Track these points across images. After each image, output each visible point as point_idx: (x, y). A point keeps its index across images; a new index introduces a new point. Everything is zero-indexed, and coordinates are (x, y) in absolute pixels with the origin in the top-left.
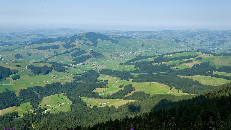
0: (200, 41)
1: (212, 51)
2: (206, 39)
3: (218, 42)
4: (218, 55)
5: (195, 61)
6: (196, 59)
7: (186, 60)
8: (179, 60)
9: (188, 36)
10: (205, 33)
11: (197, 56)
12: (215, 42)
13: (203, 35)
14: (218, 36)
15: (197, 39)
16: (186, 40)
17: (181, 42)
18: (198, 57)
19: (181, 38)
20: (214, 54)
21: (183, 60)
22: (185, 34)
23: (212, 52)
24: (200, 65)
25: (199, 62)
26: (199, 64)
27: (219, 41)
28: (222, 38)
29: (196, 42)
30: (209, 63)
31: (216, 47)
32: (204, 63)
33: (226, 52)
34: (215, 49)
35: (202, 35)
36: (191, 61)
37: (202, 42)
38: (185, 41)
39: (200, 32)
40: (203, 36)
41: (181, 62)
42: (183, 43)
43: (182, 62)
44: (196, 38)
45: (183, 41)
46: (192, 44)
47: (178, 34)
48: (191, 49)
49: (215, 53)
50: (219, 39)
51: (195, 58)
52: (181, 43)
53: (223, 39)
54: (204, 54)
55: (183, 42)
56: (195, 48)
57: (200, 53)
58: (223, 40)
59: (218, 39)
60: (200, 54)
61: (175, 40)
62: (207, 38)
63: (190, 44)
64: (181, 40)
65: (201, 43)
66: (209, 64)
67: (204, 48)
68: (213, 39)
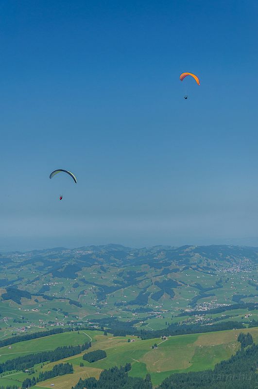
0: (98, 291)
1: (137, 322)
2: (115, 282)
3: (155, 289)
4: (157, 335)
5: (82, 365)
6: (85, 358)
7: (48, 367)
8: (23, 369)
9: (56, 274)
10: (112, 258)
11: (88, 345)
12: (145, 289)
13: (105, 265)
14: (153, 269)
15: (87, 283)
16: (46, 288)
17: (28, 295)
18: (90, 350)
19: (29, 282)
20: (144, 335)
21: (37, 367)
22: (42, 264)
23: (137, 326)
24: (99, 382)
25: (94, 370)
26: (97, 379)
27: (157, 283)
28: (166, 272)
29: (83, 293)
30: (128, 368)
31: (151, 306)
32: (112, 371)
33: (181, 320)
34: (146, 315)
35: (102, 268)
36: (68, 369)
37: (103, 292)
38: (45, 294)
39: (94, 257)
40: (105, 271)
41: (31, 377)
42: (36, 301)
43: (37, 376)
44: (83, 280)
45: (36, 291)
46: (71, 302)
47: (18, 267)
48: (69, 323)
49: (146, 328)
50: (158, 279)
51: (82, 355)
52: (31, 302)
53: (169, 276)
54: (111, 338)
55: (36, 297)
56: (82, 316)
57: (99, 335)
58: (170, 280)
59: (154, 279)
60: (96, 336)
61: (9, 290)
62: (120, 275)
63: (63, 301)
64: (32, 288)
65: (101, 296)
66: (130, 374)
67: (111, 314)
68: (138, 279)
